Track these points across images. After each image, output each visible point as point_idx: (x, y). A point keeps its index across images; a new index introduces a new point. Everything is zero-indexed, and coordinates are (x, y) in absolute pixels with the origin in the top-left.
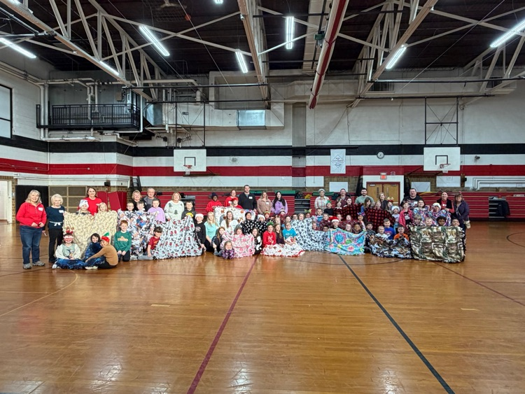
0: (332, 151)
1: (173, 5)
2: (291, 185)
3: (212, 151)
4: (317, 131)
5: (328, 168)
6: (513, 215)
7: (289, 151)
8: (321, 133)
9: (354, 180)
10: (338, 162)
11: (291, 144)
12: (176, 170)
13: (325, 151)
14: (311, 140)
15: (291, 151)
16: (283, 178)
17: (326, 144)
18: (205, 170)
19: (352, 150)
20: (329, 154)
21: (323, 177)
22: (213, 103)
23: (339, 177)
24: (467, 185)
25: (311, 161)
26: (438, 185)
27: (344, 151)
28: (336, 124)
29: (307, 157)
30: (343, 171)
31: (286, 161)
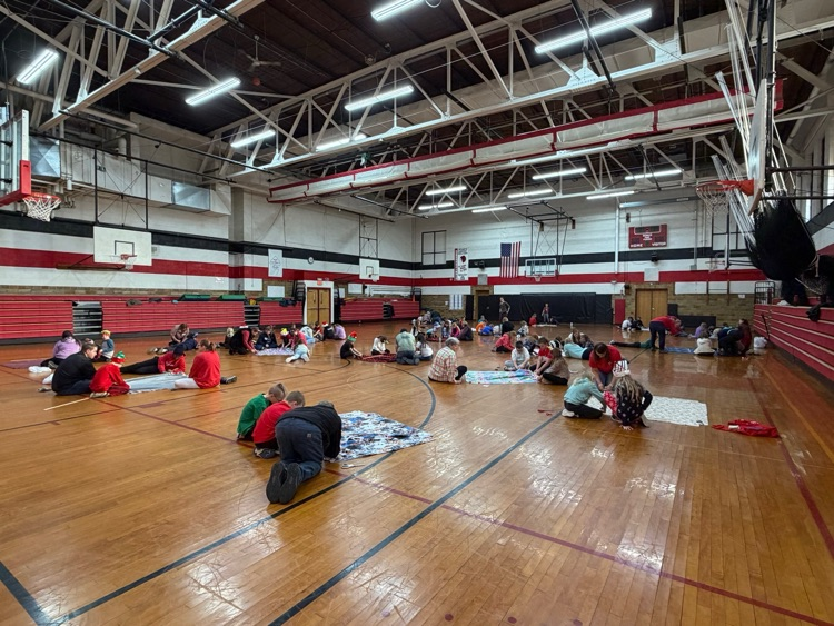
0: (270, 251)
1: (262, 63)
2: (227, 288)
3: (160, 238)
4: (255, 226)
5: (266, 270)
6: (397, 316)
7: (224, 245)
8: (259, 228)
9: (290, 285)
10: (276, 264)
11: (227, 237)
12: (98, 259)
13: (262, 249)
14: (249, 236)
15: (227, 246)
16: (218, 278)
17: (264, 242)
18: (150, 264)
19: (289, 252)
20: (267, 254)
21: (261, 280)
22: (138, 162)
23: (276, 281)
24: (367, 291)
25: (250, 260)
26: (350, 291)
27: (281, 252)
28: (274, 221)
29: (245, 255)
30: (280, 275)
31: (222, 257)
